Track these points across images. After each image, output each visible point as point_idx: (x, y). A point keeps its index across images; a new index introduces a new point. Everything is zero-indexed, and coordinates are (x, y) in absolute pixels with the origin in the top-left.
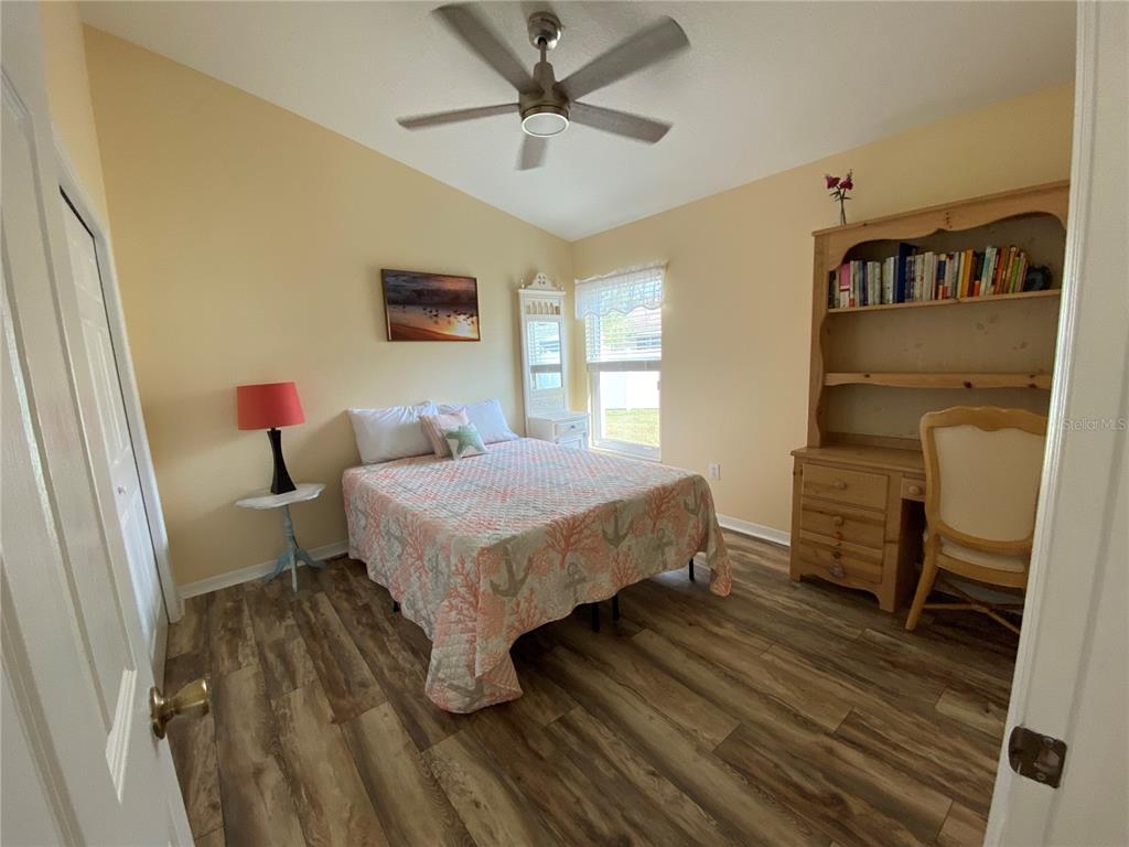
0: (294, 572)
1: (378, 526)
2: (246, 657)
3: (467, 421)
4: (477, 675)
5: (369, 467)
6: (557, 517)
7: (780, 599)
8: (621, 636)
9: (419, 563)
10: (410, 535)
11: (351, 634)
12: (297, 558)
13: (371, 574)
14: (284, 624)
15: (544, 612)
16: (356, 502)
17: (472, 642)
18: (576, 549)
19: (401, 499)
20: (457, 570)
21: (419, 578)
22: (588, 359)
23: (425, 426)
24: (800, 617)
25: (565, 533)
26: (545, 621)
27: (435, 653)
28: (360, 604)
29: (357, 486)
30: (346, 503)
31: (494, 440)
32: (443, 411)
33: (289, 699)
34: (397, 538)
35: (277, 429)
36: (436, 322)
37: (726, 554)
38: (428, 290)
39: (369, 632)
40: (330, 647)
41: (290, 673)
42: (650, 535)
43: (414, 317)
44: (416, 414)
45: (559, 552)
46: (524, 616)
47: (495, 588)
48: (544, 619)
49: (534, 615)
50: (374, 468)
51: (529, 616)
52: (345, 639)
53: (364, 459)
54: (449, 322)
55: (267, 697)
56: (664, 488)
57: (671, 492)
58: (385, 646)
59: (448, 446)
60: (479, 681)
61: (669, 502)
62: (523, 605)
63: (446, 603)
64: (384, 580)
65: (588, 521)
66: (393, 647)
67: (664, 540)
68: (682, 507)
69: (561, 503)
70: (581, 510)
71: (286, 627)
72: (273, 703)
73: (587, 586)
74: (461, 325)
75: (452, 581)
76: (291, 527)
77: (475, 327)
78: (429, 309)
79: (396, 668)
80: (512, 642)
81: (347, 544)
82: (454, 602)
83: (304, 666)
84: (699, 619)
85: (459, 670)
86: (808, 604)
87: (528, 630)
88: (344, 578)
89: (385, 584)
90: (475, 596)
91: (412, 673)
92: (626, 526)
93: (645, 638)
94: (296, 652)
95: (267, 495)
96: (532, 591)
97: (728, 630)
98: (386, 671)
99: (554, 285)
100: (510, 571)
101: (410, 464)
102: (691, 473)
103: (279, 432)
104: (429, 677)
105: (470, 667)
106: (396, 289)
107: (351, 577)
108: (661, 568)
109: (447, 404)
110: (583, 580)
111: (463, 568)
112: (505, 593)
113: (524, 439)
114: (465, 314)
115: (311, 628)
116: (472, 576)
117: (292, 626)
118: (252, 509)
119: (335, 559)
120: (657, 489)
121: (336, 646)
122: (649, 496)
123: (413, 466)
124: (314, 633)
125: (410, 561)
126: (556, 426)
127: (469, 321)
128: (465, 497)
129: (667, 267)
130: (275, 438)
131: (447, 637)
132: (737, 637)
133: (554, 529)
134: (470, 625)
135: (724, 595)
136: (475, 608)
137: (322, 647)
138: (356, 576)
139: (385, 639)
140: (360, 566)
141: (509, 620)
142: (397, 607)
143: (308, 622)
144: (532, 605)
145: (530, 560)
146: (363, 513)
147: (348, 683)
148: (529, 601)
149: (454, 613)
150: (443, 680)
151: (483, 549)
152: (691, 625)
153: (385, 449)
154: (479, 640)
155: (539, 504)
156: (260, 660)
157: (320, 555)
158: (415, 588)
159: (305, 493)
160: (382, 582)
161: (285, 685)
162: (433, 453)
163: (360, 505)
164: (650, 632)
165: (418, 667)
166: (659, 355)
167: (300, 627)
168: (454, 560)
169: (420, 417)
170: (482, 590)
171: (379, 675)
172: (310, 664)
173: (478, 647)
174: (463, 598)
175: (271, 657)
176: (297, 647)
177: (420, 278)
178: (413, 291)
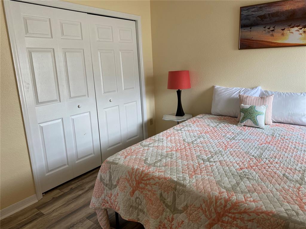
15: (119, 208)
45: (131, 186)
46: (112, 202)
47: (101, 179)
48: (119, 211)
51: (114, 204)
87: (114, 210)
92: (182, 206)
96: (118, 194)
100: (110, 177)
103: (181, 91)
110: (143, 212)
112: (106, 185)
141: (106, 198)
144: (117, 200)
148: (116, 197)
169: (240, 95)
177: (264, 7)
178: (258, 16)
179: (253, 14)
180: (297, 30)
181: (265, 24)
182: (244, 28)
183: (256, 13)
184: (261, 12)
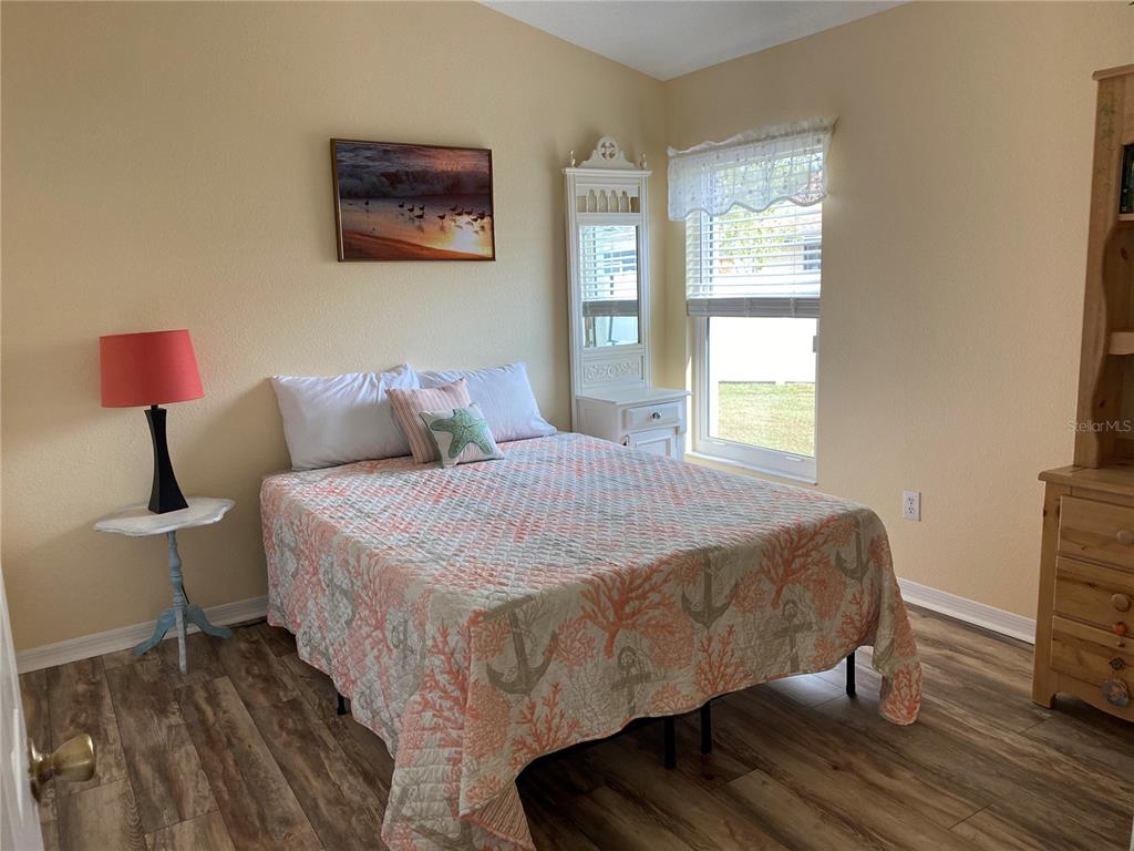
0: (181, 642)
1: (315, 573)
2: (108, 767)
3: (467, 400)
4: (461, 814)
5: (302, 474)
6: (604, 570)
7: (1008, 738)
8: (711, 779)
9: (378, 633)
10: (365, 587)
11: (270, 745)
12: (187, 619)
13: (304, 652)
14: (166, 722)
15: (575, 724)
16: (280, 529)
17: (456, 761)
18: (634, 626)
19: (351, 528)
20: (436, 646)
21: (377, 658)
22: (690, 294)
23: (396, 406)
24: (1038, 769)
25: (616, 596)
26: (576, 739)
27: (398, 775)
28: (285, 700)
29: (283, 507)
30: (265, 535)
31: (514, 436)
32: (428, 382)
33: (172, 836)
34: (345, 593)
35: (160, 406)
36: (421, 229)
37: (914, 653)
38: (407, 173)
39: (297, 743)
40: (235, 761)
41: (175, 797)
42: (769, 611)
43: (383, 219)
44: (382, 385)
45: (603, 628)
46: (541, 727)
47: (494, 677)
48: (574, 735)
49: (558, 728)
50: (312, 476)
51: (550, 729)
52: (260, 751)
53: (295, 461)
54: (442, 229)
55: (141, 830)
56: (800, 530)
57: (812, 539)
58: (322, 765)
59: (434, 444)
60: (466, 823)
61: (807, 554)
62: (542, 710)
63: (416, 697)
64: (323, 661)
65: (656, 578)
66: (335, 768)
67: (795, 621)
68: (833, 563)
69: (616, 545)
70: (647, 559)
71: (170, 727)
72: (149, 839)
73: (652, 689)
74: (463, 233)
75: (427, 662)
76: (178, 568)
77: (487, 235)
78: (408, 206)
79: (338, 800)
80: (520, 768)
81: (265, 603)
82: (429, 696)
83: (196, 789)
84: (854, 760)
85: (436, 806)
86: (1058, 749)
87: (548, 751)
88: (260, 656)
89: (325, 669)
90: (464, 690)
91: (361, 810)
92: (727, 591)
93: (754, 786)
94: (183, 765)
95: (141, 514)
96: (556, 688)
97: (904, 782)
98: (322, 803)
99: (631, 159)
100: (520, 652)
101: (370, 472)
102: (854, 503)
103: (165, 411)
104: (388, 813)
105: (452, 801)
106: (354, 172)
107: (272, 657)
108: (788, 668)
109: (434, 370)
110: (644, 677)
111: (445, 643)
112: (511, 688)
113: (566, 435)
114: (469, 213)
115: (207, 731)
116: (458, 656)
117: (178, 726)
118: (119, 536)
119: (246, 625)
120: (787, 531)
121: (246, 761)
122: (770, 541)
123: (374, 476)
124: (213, 740)
125: (365, 630)
126: (624, 413)
127: (477, 225)
128: (456, 530)
129: (834, 129)
130: (157, 421)
131: (417, 751)
132: (917, 795)
133: (597, 588)
134: (454, 734)
135: (902, 722)
136: (463, 709)
137: (223, 761)
138: (279, 655)
139: (322, 755)
140: (286, 640)
141: (517, 731)
142: (343, 707)
143: (203, 721)
144: (556, 710)
145: (554, 637)
146: (292, 550)
147: (262, 819)
148: (551, 704)
149: (428, 714)
150: (409, 819)
151: (477, 614)
152: (836, 768)
153: (330, 446)
154: (466, 758)
155: (577, 546)
156: (129, 774)
157: (224, 617)
158: (372, 675)
159: (203, 513)
160: (320, 664)
161: (167, 814)
162: (409, 454)
163: (288, 537)
164: (765, 777)
165: (372, 801)
166: (818, 288)
167: (189, 727)
168: (431, 629)
169: (387, 392)
170: (472, 679)
171: (312, 811)
172: (205, 787)
173: (464, 770)
174: (445, 691)
175: (146, 770)
176: (186, 761)
177: (395, 152)
178: (383, 175)
179: (368, 167)
180: (468, 223)
181: (402, 198)
182: (350, 201)
183: (377, 164)
184: (388, 164)
